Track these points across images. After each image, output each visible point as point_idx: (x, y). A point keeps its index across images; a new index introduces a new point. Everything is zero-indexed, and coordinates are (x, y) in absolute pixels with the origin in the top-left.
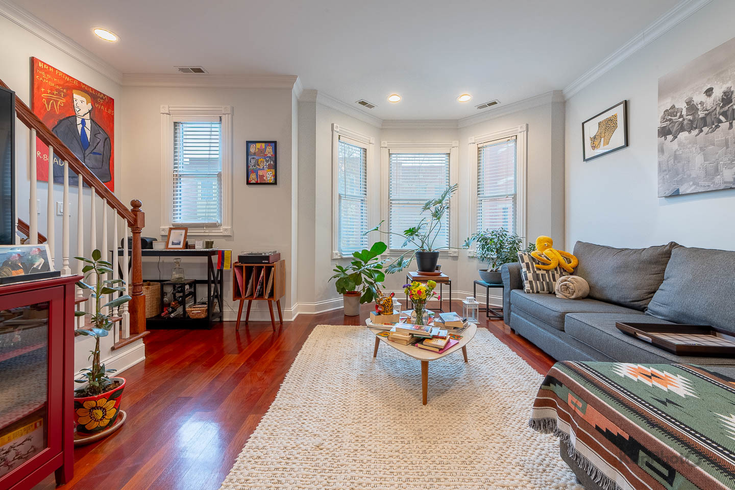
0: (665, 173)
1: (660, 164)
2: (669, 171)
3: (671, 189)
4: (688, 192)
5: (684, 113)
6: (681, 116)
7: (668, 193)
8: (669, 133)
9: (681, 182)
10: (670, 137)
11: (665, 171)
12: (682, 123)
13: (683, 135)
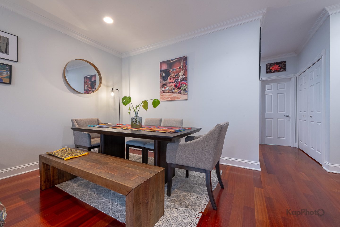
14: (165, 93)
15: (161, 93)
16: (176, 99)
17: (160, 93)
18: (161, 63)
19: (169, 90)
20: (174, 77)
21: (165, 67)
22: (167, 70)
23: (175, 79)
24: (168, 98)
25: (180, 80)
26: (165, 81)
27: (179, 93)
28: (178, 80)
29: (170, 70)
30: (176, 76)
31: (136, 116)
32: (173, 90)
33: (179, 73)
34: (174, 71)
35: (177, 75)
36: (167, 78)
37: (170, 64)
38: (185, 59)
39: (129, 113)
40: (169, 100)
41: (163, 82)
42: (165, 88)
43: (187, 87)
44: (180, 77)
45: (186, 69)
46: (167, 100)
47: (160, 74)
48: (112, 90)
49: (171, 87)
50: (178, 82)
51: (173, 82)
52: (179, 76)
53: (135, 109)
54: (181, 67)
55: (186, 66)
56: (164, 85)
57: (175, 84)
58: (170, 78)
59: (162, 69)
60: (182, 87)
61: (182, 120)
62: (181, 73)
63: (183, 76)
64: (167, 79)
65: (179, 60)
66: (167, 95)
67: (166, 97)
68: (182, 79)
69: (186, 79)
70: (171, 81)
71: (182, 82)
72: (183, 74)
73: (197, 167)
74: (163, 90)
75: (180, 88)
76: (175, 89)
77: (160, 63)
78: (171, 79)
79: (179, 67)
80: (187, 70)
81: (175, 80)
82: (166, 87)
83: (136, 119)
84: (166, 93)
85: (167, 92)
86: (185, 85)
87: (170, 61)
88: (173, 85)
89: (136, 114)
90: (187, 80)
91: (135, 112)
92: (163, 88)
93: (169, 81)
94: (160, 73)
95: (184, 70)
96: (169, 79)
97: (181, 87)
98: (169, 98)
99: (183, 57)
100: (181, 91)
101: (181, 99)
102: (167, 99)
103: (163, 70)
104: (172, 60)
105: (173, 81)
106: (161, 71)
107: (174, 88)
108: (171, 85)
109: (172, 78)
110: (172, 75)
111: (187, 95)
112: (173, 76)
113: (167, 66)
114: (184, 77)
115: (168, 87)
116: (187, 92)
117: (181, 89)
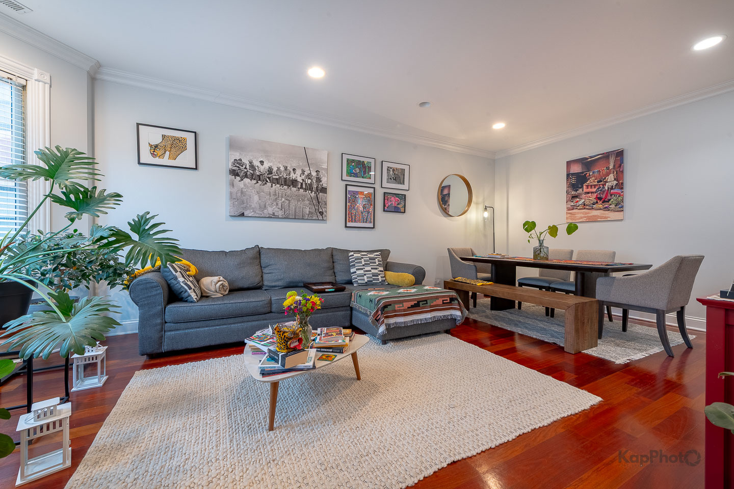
0: (235, 200)
1: (231, 193)
2: (238, 200)
3: (239, 212)
4: (250, 215)
5: (248, 167)
6: (246, 168)
7: (236, 214)
8: (238, 175)
9: (246, 208)
10: (238, 178)
11: (235, 199)
12: (246, 173)
13: (247, 180)
14: (576, 210)
15: (569, 209)
16: (599, 220)
17: (566, 209)
18: (569, 163)
19: (584, 205)
20: (596, 183)
21: (576, 169)
22: (582, 173)
23: (597, 187)
24: (582, 218)
25: (608, 188)
26: (576, 191)
27: (607, 209)
28: (604, 188)
29: (586, 174)
30: (598, 182)
31: (540, 246)
32: (593, 204)
33: (607, 178)
34: (596, 174)
35: (602, 180)
36: (580, 186)
37: (587, 163)
38: (620, 154)
39: (529, 241)
40: (585, 221)
41: (573, 193)
42: (577, 201)
43: (622, 201)
44: (607, 184)
45: (621, 170)
46: (581, 220)
47: (567, 180)
48: (486, 209)
49: (590, 200)
50: (604, 192)
51: (592, 193)
52: (606, 182)
53: (539, 236)
54: (611, 167)
55: (620, 166)
56: (574, 197)
57: (597, 195)
58: (587, 186)
59: (572, 172)
60: (612, 200)
61: (614, 253)
62: (611, 177)
63: (615, 182)
64: (582, 187)
65: (606, 156)
66: (579, 214)
67: (579, 216)
68: (612, 186)
69: (621, 186)
70: (590, 190)
71: (612, 191)
72: (615, 179)
73: (643, 306)
74: (572, 204)
75: (608, 202)
76: (597, 203)
77: (567, 162)
78: (589, 187)
79: (607, 168)
80: (622, 172)
81: (598, 189)
82: (578, 199)
83: (541, 249)
84: (579, 209)
85: (581, 207)
86: (619, 196)
87: (588, 159)
88: (593, 198)
89: (541, 243)
90: (622, 188)
91: (539, 240)
92: (573, 202)
93: (585, 190)
94: (567, 178)
95: (617, 171)
96: (584, 187)
97: (610, 199)
98: (585, 217)
99: (614, 151)
100: (610, 206)
101: (609, 219)
102: (579, 219)
103: (573, 174)
104: (591, 157)
105: (594, 190)
106: (568, 175)
107: (595, 201)
108: (590, 197)
109: (591, 186)
110: (592, 181)
111: (622, 213)
112: (594, 182)
113: (581, 168)
114: (617, 184)
115: (583, 200)
116: (622, 207)
117: (610, 202)
